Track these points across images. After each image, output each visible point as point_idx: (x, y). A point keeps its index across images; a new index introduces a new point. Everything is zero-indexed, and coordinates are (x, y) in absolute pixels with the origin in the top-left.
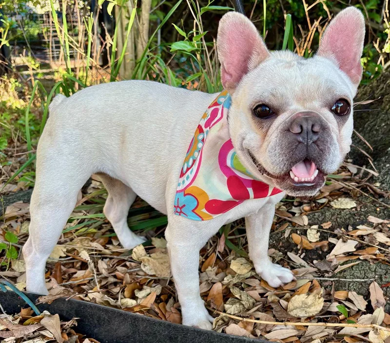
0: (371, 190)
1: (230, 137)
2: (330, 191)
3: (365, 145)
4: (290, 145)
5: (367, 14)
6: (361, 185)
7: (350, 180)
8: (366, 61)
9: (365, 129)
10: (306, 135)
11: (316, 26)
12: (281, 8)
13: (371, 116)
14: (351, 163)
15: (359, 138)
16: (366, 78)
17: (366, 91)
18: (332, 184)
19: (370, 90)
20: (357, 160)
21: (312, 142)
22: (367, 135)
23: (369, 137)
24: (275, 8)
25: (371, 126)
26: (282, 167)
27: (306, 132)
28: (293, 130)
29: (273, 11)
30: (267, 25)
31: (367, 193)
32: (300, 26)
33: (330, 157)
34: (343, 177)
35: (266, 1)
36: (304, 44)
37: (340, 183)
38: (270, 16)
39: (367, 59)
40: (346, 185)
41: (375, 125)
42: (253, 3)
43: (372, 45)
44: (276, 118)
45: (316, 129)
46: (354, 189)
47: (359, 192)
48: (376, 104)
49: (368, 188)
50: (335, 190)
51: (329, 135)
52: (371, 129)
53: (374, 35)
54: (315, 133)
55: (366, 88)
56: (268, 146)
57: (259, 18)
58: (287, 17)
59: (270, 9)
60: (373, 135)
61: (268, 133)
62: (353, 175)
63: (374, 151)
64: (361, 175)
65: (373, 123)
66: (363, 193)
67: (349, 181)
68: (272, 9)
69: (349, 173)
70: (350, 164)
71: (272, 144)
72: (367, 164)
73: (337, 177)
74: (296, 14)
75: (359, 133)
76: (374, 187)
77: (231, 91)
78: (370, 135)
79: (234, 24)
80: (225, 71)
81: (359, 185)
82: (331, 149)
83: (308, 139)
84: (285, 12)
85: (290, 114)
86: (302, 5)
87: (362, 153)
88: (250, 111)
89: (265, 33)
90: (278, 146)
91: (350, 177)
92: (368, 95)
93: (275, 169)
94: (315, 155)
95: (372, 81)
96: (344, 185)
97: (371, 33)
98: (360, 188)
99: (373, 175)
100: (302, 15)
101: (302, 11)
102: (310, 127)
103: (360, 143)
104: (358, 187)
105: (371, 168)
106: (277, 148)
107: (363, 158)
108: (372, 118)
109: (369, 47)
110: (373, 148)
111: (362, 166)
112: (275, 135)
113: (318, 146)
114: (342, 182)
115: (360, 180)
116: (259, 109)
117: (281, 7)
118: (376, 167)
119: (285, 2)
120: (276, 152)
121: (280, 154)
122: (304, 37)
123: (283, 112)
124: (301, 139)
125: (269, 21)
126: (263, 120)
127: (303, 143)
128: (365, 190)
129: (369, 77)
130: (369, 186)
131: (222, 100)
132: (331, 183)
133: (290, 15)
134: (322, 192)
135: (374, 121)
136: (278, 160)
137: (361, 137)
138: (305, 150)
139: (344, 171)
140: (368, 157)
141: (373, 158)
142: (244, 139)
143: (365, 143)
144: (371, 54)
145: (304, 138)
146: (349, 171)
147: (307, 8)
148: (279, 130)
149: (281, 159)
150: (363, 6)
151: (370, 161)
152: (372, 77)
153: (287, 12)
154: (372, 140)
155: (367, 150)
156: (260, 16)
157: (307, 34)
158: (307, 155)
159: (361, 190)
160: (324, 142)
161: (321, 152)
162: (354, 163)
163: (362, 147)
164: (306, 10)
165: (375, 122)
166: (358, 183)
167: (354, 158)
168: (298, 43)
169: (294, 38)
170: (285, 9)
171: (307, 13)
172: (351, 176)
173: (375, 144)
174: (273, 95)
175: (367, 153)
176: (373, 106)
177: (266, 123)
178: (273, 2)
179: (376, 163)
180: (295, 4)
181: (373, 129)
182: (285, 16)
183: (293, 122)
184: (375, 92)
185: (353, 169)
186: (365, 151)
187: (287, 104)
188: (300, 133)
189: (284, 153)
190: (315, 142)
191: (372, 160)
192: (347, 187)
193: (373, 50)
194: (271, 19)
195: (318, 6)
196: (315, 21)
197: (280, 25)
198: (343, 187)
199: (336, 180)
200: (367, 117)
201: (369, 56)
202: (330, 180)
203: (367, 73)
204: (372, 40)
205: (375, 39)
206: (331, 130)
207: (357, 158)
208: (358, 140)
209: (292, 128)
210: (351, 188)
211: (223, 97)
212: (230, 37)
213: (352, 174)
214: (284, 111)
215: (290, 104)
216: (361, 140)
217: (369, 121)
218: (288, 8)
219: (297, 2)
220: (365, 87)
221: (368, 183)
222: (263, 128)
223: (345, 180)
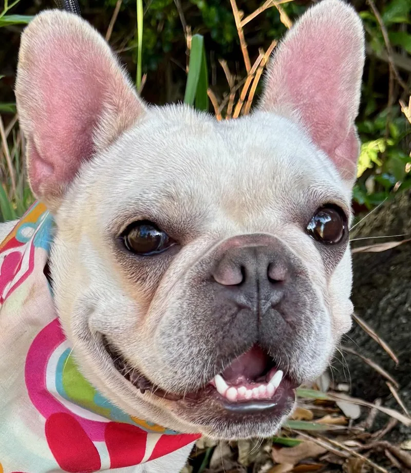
0: (393, 460)
1: (56, 314)
2: (294, 460)
3: (379, 351)
4: (217, 315)
5: (385, 35)
6: (370, 446)
7: (344, 435)
8: (382, 148)
9: (380, 313)
10: (255, 289)
11: (263, 64)
12: (178, 20)
13: (394, 281)
14: (346, 393)
15: (365, 333)
16: (384, 189)
17: (383, 221)
18: (301, 445)
19: (391, 217)
20: (360, 385)
21: (269, 304)
22: (385, 326)
23: (390, 331)
24: (165, 20)
25: (395, 304)
26: (197, 369)
27: (254, 282)
28: (222, 279)
29: (160, 28)
30: (146, 62)
31: (385, 466)
32: (224, 64)
33: (308, 343)
34: (327, 428)
35: (144, 5)
36: (234, 107)
37: (319, 441)
38: (153, 40)
39: (386, 143)
40: (334, 446)
41: (405, 303)
42: (112, 8)
43: (396, 109)
44: (177, 252)
45: (279, 273)
46: (353, 456)
47: (366, 463)
48: (406, 251)
49: (388, 454)
50: (308, 458)
51: (308, 289)
52: (394, 312)
53: (403, 85)
54: (274, 283)
55: (382, 213)
56: (158, 320)
57: (126, 46)
58: (194, 41)
59: (153, 23)
60: (398, 326)
61: (161, 291)
62: (351, 421)
63: (401, 364)
64: (370, 422)
65: (399, 298)
66: (375, 465)
67: (340, 438)
68: (158, 22)
69: (342, 419)
70: (342, 396)
71: (169, 315)
72: (385, 397)
73: (313, 426)
74: (214, 35)
75: (366, 320)
76: (402, 452)
77: (53, 203)
78: (393, 325)
79: (58, 40)
80: (36, 155)
81: (365, 447)
82: (314, 321)
83: (259, 299)
84: (188, 29)
85: (211, 241)
86: (228, 15)
87: (372, 369)
88: (111, 241)
89: (141, 80)
90: (187, 318)
91: (343, 427)
92: (386, 229)
93: (179, 375)
94: (276, 337)
95: (397, 197)
96: (330, 447)
97: (395, 81)
98: (368, 455)
99: (399, 423)
100: (228, 37)
101: (228, 27)
102: (263, 269)
103: (367, 346)
104: (362, 452)
105: (395, 406)
106: (184, 323)
107: (376, 382)
108: (397, 286)
109: (389, 114)
110: (399, 358)
111: (372, 400)
112: (178, 292)
113: (283, 314)
114: (323, 439)
115: (368, 434)
116: (133, 235)
117: (179, 17)
118: (406, 404)
119: (188, 6)
120: (182, 333)
121: (192, 338)
122: (234, 90)
123: (195, 237)
124: (242, 299)
125: (151, 53)
126: (144, 260)
127: (249, 309)
128: (379, 459)
129: (388, 186)
130: (389, 449)
131: (27, 232)
132: (298, 442)
133: (200, 38)
134: (277, 464)
135: (402, 291)
136: (186, 355)
137: (371, 332)
138: (253, 325)
139: (330, 413)
140: (386, 379)
141: (399, 381)
142: (91, 310)
143: (379, 346)
144: (395, 132)
145: (249, 297)
146: (341, 413)
147: (240, 21)
148: (186, 282)
149: (195, 350)
150: (377, 15)
151: (392, 389)
152: (397, 185)
153: (192, 29)
154: (397, 338)
155: (385, 361)
156: (128, 38)
157: (240, 84)
158: (258, 337)
159: (370, 458)
160: (298, 305)
161: (291, 330)
162: (354, 394)
163: (373, 355)
164: (240, 25)
165: (404, 295)
166: (363, 442)
167: (353, 381)
168: (219, 105)
169: (209, 93)
170: (188, 23)
171: (241, 34)
172: (347, 425)
173: (404, 348)
174: (170, 197)
175: (386, 369)
176: (399, 258)
177: (152, 267)
178: (161, 5)
179: (405, 394)
180: (213, 10)
181: (398, 313)
182: (189, 39)
183: (220, 260)
184: (405, 221)
185: (351, 408)
186: (381, 365)
187: (203, 216)
188: (239, 285)
189: (201, 336)
190: (275, 306)
191: (397, 385)
192: (336, 450)
193: (399, 121)
194: (155, 48)
195: (268, 15)
196: (261, 51)
197: (178, 63)
198: (328, 452)
199: (310, 434)
200: (385, 283)
201: (390, 136)
202: (296, 435)
203: (386, 177)
204: (398, 98)
205: (404, 95)
206: (310, 277)
207: (361, 381)
208: (363, 338)
209: (221, 275)
210: (346, 454)
211: (29, 225)
212: (48, 72)
213: (348, 419)
214: (196, 234)
215: (210, 215)
216: (370, 338)
217: (388, 292)
218: (196, 21)
219: (218, 7)
220: (380, 209)
221: (386, 442)
222: (144, 280)
223: (332, 434)
